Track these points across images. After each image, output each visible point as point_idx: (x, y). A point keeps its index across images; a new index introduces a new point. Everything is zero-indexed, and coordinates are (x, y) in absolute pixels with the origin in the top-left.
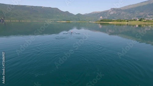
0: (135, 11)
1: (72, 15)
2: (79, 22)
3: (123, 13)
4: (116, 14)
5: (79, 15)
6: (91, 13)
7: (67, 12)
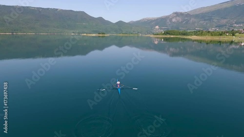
0: (213, 18)
1: (108, 23)
2: (121, 35)
3: (192, 19)
4: (182, 22)
5: (120, 23)
6: (140, 21)
7: (101, 19)
